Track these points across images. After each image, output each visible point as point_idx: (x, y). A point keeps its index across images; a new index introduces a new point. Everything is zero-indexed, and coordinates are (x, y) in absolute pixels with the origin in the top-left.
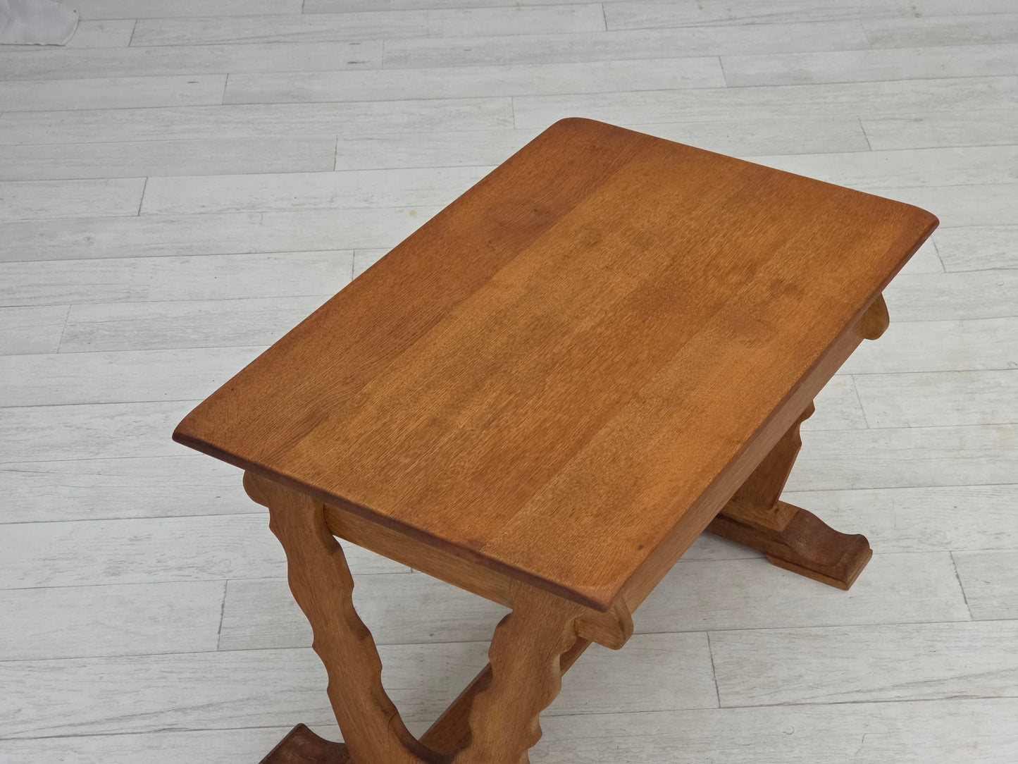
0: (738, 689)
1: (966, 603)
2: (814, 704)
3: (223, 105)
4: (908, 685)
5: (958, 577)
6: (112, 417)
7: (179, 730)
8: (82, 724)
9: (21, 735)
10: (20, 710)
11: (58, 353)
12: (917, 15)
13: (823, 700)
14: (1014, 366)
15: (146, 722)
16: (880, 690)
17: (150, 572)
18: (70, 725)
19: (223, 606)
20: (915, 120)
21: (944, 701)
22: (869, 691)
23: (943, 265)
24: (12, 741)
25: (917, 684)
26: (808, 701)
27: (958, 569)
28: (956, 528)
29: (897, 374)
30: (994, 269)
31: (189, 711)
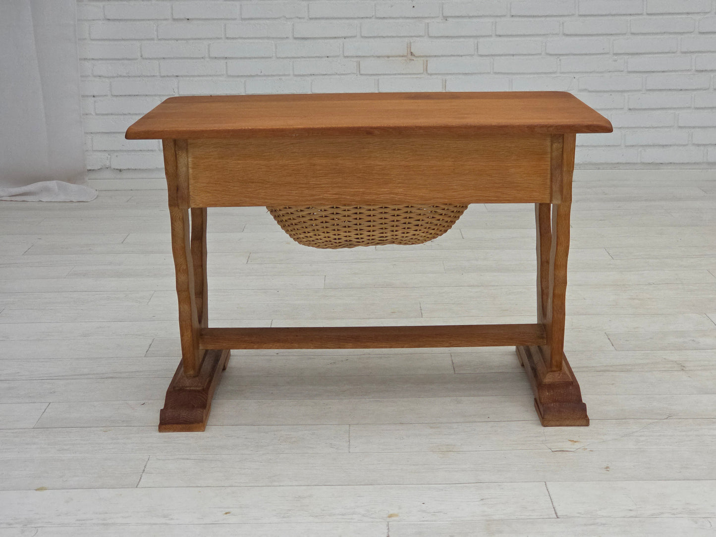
1: (613, 346)
6: (93, 295)
7: (116, 378)
8: (56, 376)
9: (18, 379)
10: (19, 373)
11: (64, 278)
14: (652, 284)
15: (97, 376)
17: (107, 336)
19: (150, 345)
20: (600, 220)
21: (596, 372)
23: (612, 257)
24: (12, 381)
28: (610, 326)
30: (643, 258)
31: (123, 373)
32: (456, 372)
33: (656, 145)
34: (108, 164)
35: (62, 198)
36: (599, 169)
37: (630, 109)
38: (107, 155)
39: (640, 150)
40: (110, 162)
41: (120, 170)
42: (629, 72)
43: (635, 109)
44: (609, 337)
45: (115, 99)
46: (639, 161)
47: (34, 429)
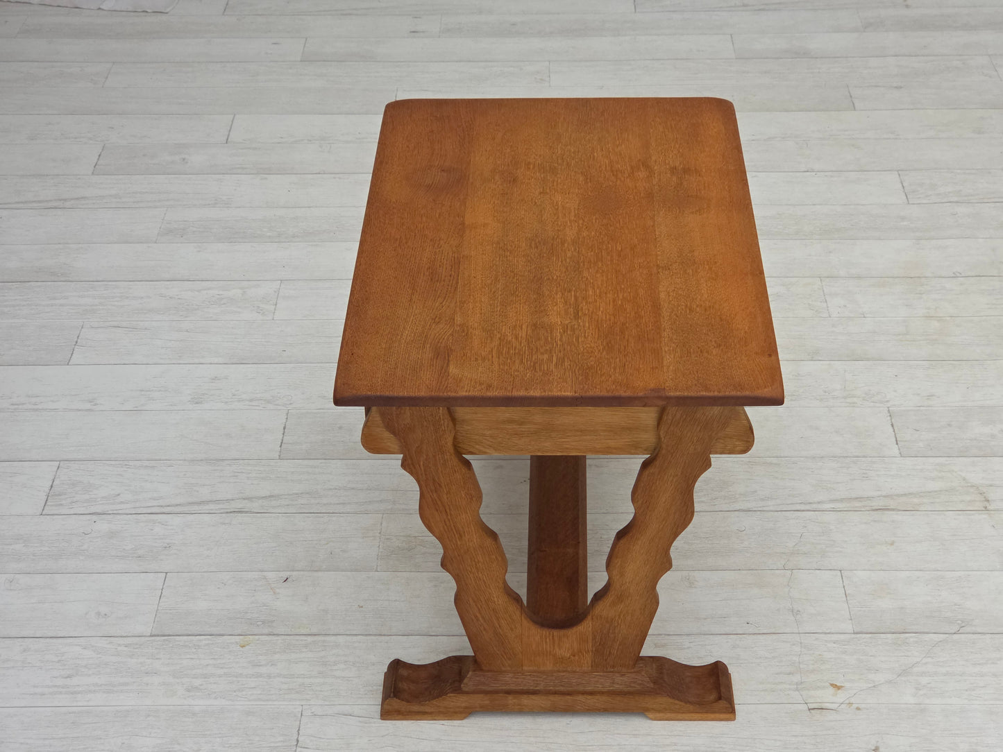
0: (703, 499)
1: (897, 444)
2: (764, 511)
3: (301, 61)
4: (842, 500)
5: (892, 425)
6: (199, 291)
7: (246, 512)
8: (169, 506)
9: (120, 512)
10: (119, 495)
11: (156, 243)
12: (907, 6)
13: (771, 508)
14: (958, 275)
15: (221, 506)
16: (819, 503)
17: (226, 403)
18: (158, 506)
19: (284, 428)
20: (896, 87)
21: (871, 512)
22: (810, 503)
23: (907, 198)
24: (112, 516)
25: (850, 500)
26: (760, 509)
27: (893, 420)
28: (895, 391)
29: (859, 277)
30: (950, 202)
31: (254, 500)
47: (153, 638)
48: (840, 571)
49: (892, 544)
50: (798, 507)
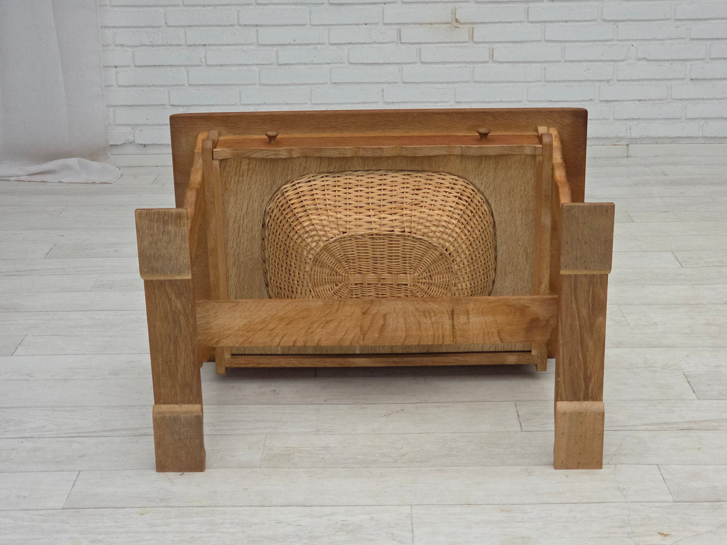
5: (688, 382)
6: (122, 316)
9: (45, 436)
10: (44, 426)
11: (90, 292)
15: (129, 432)
16: (633, 426)
18: (77, 433)
20: (663, 212)
21: (678, 431)
23: (681, 265)
24: (37, 439)
25: (659, 424)
28: (688, 364)
29: (649, 304)
30: (715, 266)
32: (523, 430)
33: (720, 118)
34: (131, 139)
35: (83, 178)
36: (657, 143)
37: (692, 79)
38: (130, 129)
39: (701, 123)
40: (134, 137)
41: (145, 146)
42: (692, 39)
43: (696, 79)
44: (689, 380)
45: (138, 70)
46: (700, 135)
47: (64, 510)
48: (657, 465)
49: (699, 449)
50: (617, 428)
